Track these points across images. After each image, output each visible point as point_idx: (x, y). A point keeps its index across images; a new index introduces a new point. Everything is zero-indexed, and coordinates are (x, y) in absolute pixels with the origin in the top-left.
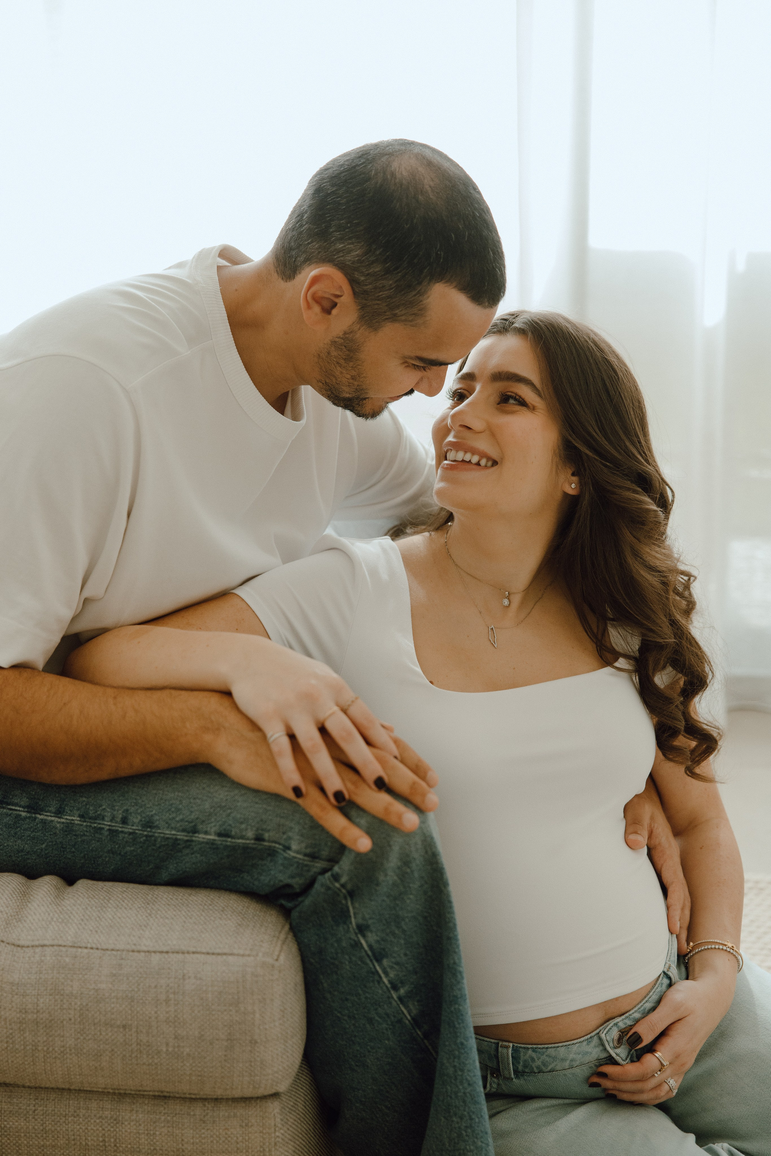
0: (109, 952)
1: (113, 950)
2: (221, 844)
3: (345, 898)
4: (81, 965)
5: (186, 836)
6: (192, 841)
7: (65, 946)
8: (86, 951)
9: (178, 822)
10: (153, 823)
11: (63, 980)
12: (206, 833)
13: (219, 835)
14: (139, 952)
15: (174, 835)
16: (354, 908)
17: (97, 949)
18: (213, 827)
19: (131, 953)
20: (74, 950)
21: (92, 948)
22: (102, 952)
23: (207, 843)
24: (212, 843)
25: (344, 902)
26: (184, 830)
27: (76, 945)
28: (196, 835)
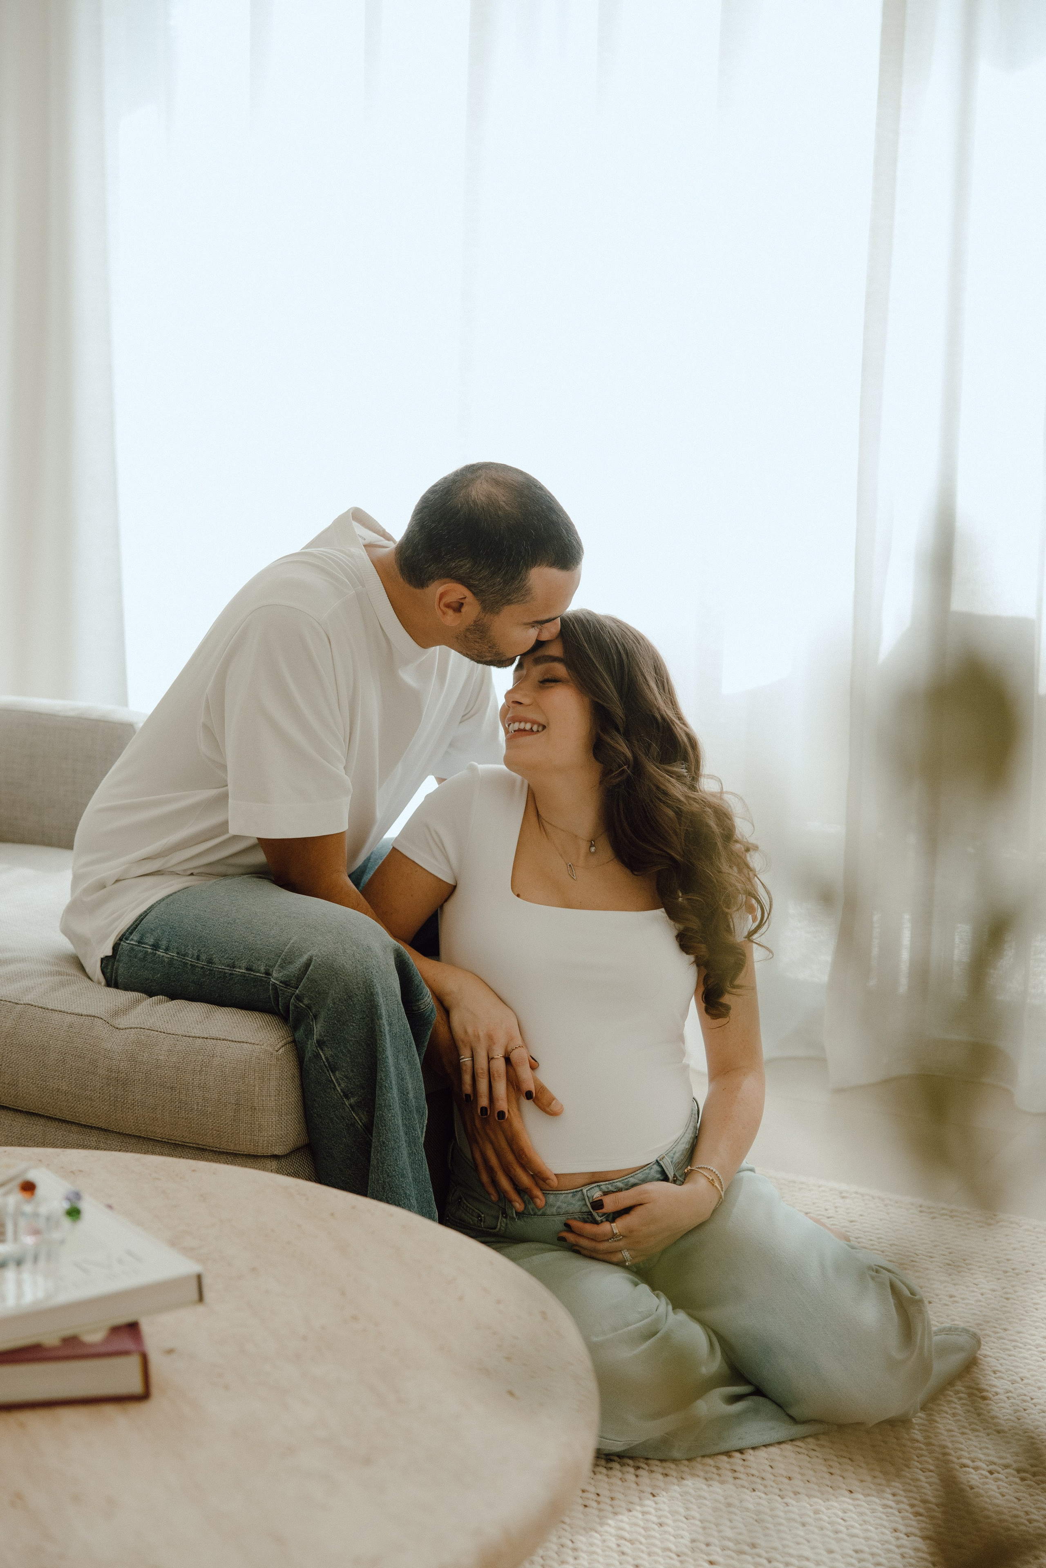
0: (170, 1035)
1: (173, 1034)
2: (249, 977)
3: (312, 1021)
4: (152, 1042)
5: (230, 970)
6: (233, 974)
7: (144, 1029)
8: (156, 1033)
9: (225, 959)
10: (212, 960)
11: (138, 1051)
12: (240, 968)
13: (247, 969)
14: (189, 1037)
15: (223, 969)
16: (316, 1028)
17: (164, 1033)
18: (244, 964)
19: (184, 1037)
20: (150, 1031)
21: (161, 1032)
22: (167, 1035)
23: (241, 976)
24: (243, 975)
25: (311, 1023)
26: (228, 966)
27: (151, 1029)
28: (235, 969)
